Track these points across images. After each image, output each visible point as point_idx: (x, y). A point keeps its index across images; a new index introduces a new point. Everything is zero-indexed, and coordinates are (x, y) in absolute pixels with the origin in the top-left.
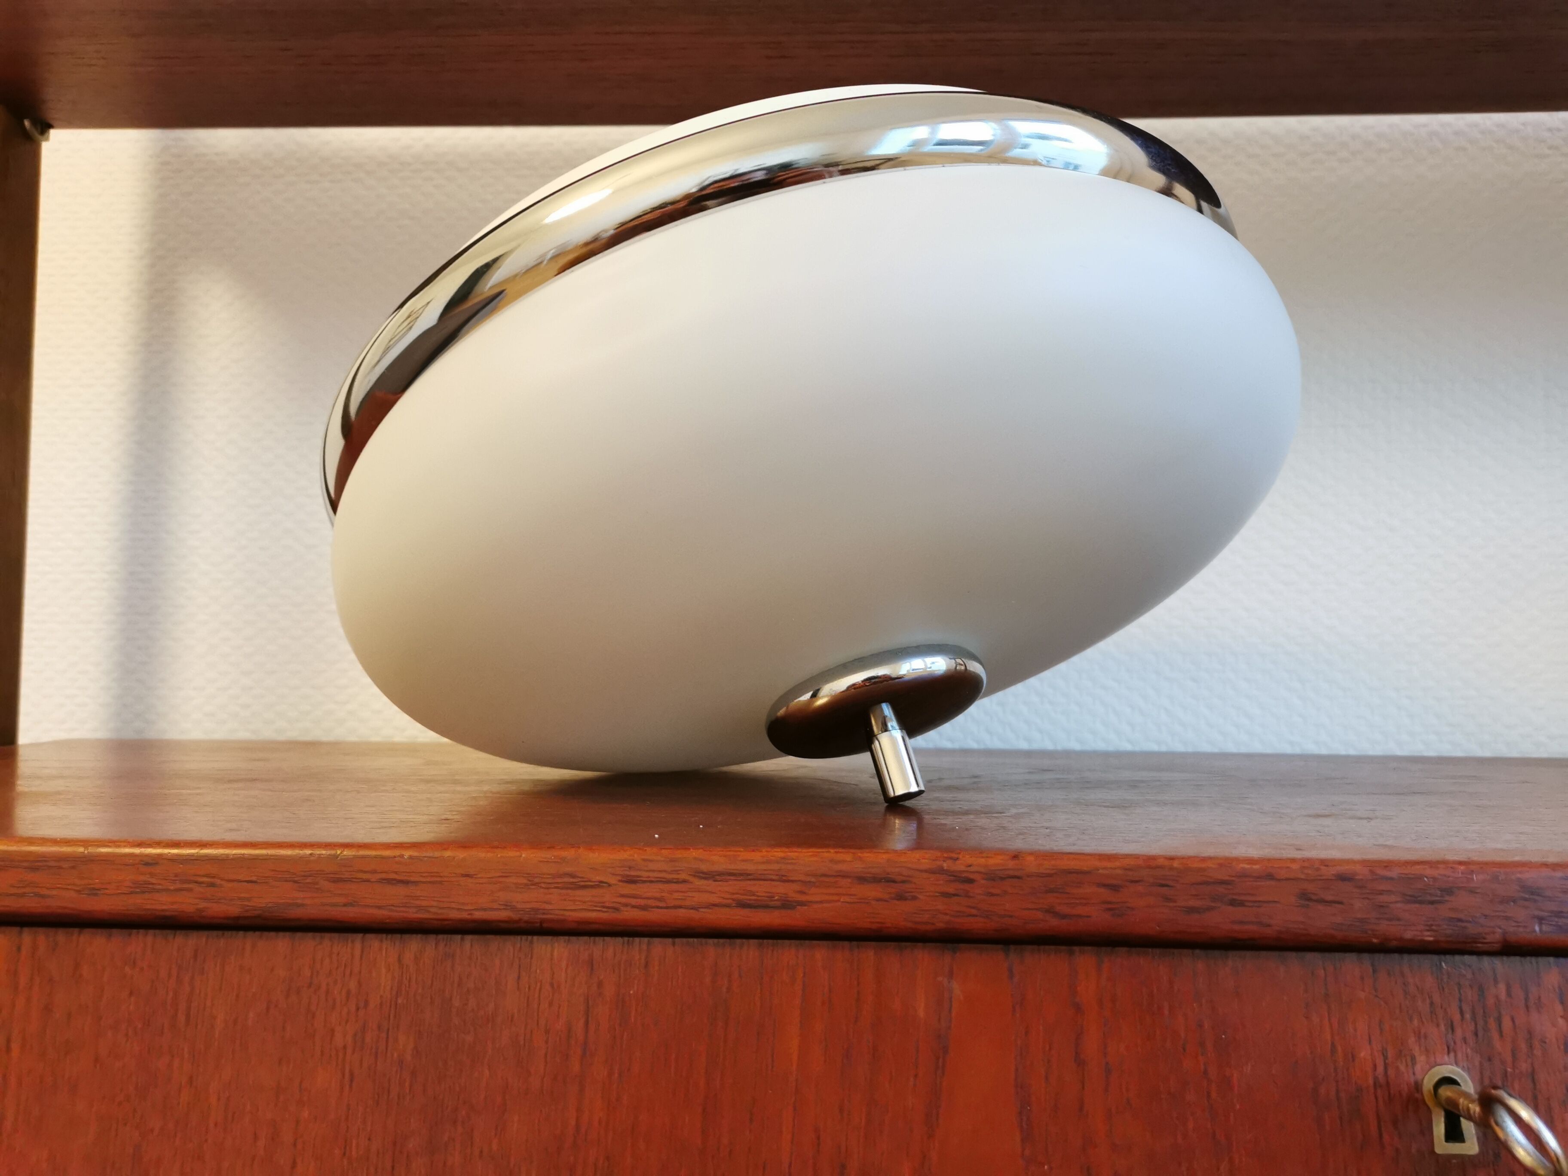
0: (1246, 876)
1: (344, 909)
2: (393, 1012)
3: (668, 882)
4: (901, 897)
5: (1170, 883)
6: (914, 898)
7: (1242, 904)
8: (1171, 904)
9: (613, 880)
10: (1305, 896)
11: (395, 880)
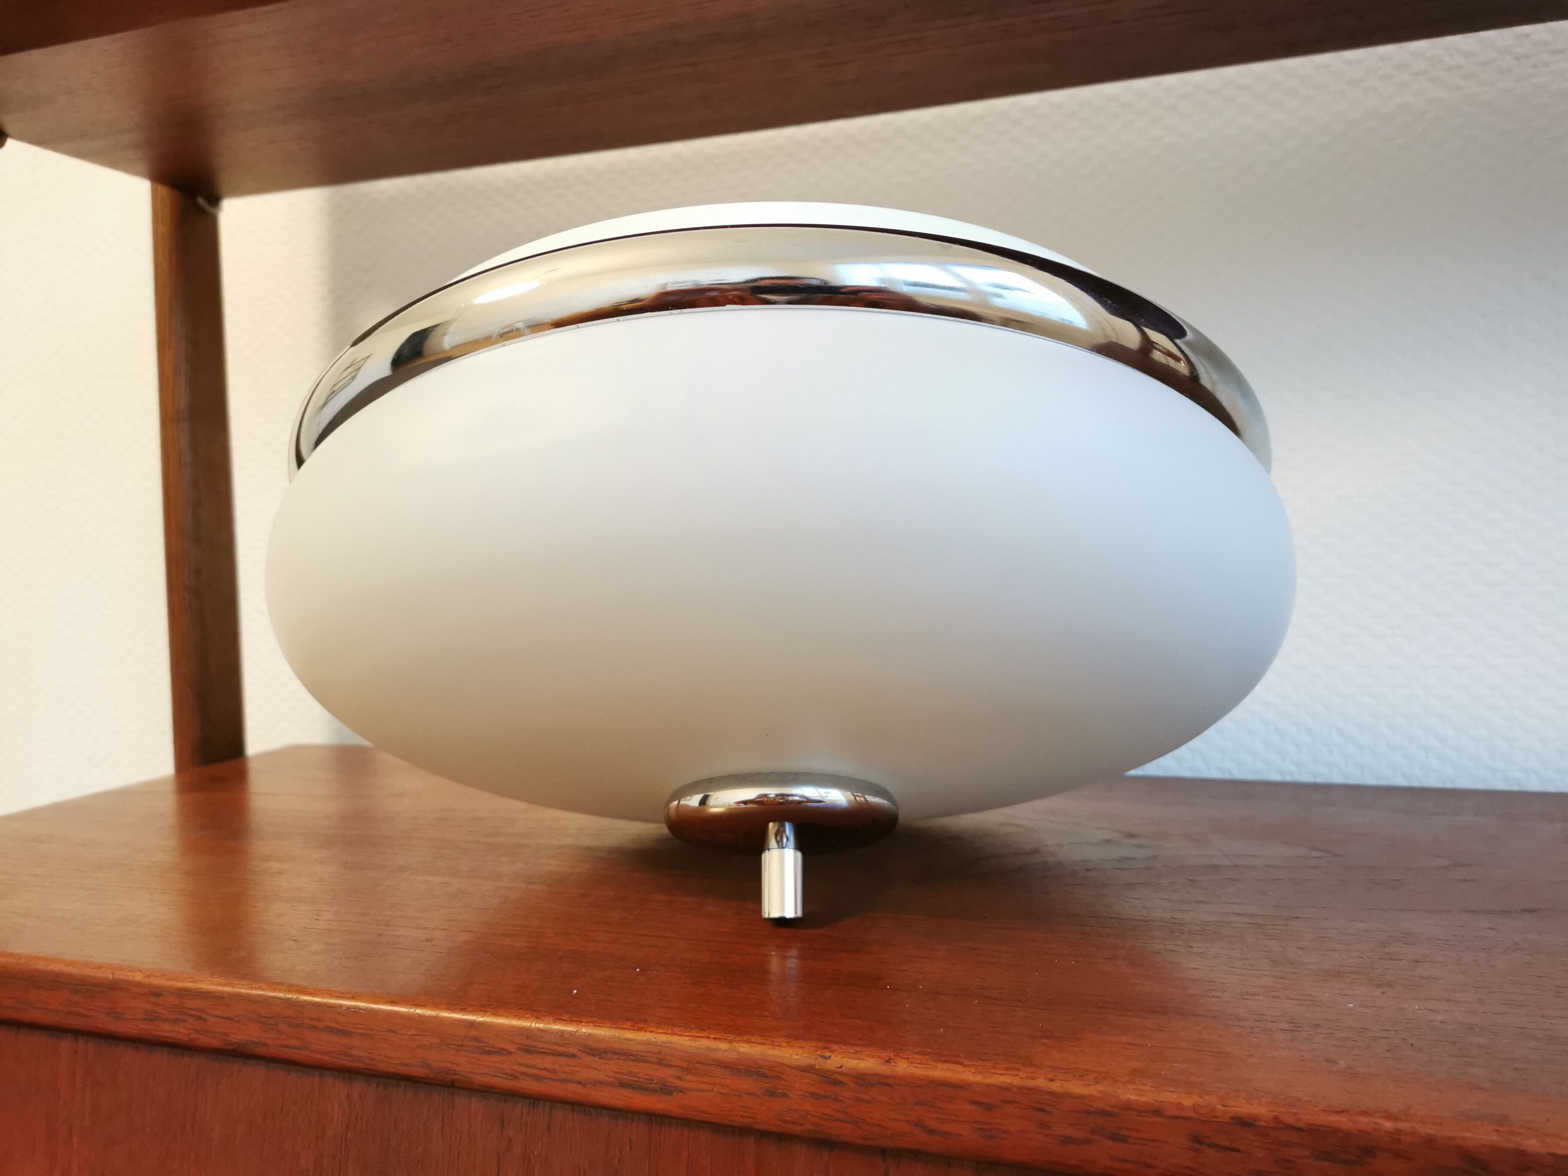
0: (1130, 1109)
1: (297, 1051)
2: (344, 1145)
3: (560, 1054)
4: (772, 1093)
5: (1047, 1108)
6: (786, 1095)
7: (1124, 1139)
8: (1046, 1132)
9: (512, 1048)
10: (1197, 1139)
11: (336, 1028)
